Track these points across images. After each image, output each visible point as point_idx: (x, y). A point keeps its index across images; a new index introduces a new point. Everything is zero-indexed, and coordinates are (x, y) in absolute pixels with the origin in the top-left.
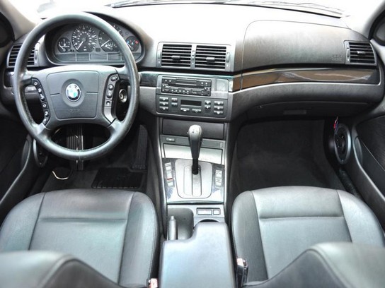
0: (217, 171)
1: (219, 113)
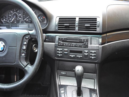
0: (92, 94)
1: (93, 58)
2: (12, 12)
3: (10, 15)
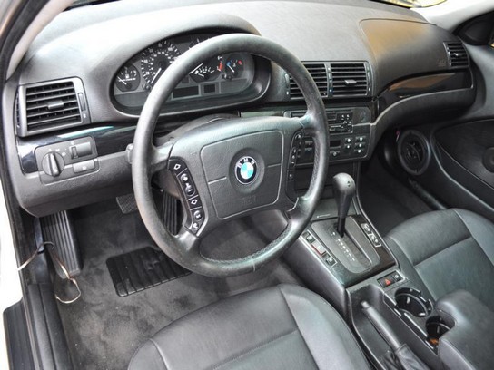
1: (359, 151)
2: (151, 51)
3: (146, 61)
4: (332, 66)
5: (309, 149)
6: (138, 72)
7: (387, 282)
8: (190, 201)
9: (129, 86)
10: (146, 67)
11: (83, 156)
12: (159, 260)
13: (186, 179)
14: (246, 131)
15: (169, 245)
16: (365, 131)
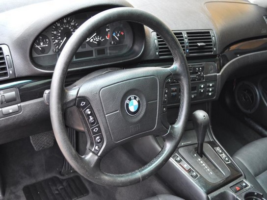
1: (210, 94)
2: (59, 25)
3: (55, 33)
4: (188, 33)
5: (174, 94)
6: (49, 40)
7: (237, 188)
8: (93, 130)
9: (43, 50)
10: (56, 37)
11: (10, 102)
12: (63, 185)
13: (89, 113)
14: (132, 77)
15: (78, 162)
16: (213, 79)
